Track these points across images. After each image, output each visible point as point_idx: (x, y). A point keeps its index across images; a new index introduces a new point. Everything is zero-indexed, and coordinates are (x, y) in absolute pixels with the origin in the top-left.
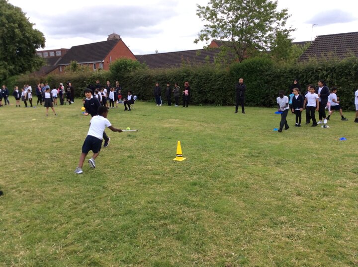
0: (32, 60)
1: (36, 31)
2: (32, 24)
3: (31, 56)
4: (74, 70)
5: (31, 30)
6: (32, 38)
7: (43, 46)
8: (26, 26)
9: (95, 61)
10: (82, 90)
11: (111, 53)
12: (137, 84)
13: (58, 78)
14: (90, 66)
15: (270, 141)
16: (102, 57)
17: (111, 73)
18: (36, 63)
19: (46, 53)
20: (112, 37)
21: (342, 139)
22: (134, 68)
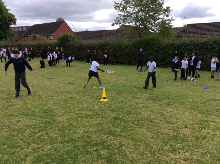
0: (7, 32)
1: (10, 14)
2: (8, 9)
3: (6, 30)
4: (34, 40)
5: (7, 13)
6: (8, 18)
7: (15, 24)
8: (4, 11)
9: (47, 34)
10: (39, 52)
11: (58, 29)
12: (75, 50)
13: (23, 44)
14: (44, 38)
15: (161, 89)
16: (53, 32)
17: (58, 42)
18: (10, 34)
19: (17, 29)
20: (59, 20)
21: (206, 89)
22: (73, 39)
